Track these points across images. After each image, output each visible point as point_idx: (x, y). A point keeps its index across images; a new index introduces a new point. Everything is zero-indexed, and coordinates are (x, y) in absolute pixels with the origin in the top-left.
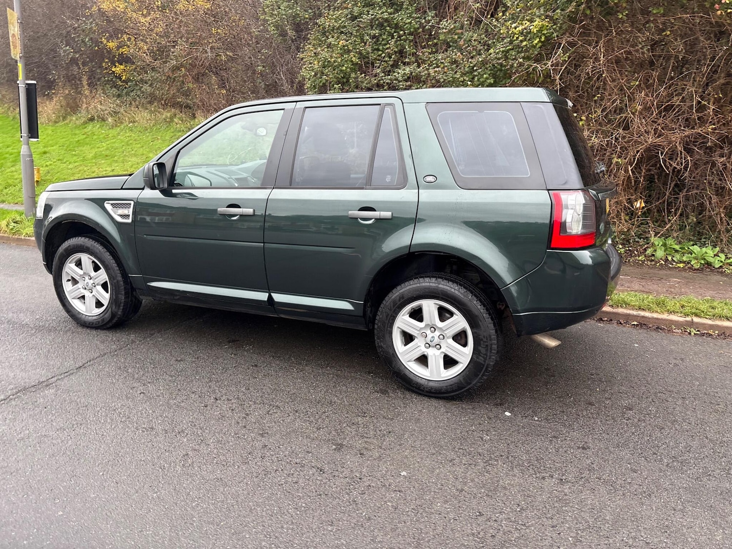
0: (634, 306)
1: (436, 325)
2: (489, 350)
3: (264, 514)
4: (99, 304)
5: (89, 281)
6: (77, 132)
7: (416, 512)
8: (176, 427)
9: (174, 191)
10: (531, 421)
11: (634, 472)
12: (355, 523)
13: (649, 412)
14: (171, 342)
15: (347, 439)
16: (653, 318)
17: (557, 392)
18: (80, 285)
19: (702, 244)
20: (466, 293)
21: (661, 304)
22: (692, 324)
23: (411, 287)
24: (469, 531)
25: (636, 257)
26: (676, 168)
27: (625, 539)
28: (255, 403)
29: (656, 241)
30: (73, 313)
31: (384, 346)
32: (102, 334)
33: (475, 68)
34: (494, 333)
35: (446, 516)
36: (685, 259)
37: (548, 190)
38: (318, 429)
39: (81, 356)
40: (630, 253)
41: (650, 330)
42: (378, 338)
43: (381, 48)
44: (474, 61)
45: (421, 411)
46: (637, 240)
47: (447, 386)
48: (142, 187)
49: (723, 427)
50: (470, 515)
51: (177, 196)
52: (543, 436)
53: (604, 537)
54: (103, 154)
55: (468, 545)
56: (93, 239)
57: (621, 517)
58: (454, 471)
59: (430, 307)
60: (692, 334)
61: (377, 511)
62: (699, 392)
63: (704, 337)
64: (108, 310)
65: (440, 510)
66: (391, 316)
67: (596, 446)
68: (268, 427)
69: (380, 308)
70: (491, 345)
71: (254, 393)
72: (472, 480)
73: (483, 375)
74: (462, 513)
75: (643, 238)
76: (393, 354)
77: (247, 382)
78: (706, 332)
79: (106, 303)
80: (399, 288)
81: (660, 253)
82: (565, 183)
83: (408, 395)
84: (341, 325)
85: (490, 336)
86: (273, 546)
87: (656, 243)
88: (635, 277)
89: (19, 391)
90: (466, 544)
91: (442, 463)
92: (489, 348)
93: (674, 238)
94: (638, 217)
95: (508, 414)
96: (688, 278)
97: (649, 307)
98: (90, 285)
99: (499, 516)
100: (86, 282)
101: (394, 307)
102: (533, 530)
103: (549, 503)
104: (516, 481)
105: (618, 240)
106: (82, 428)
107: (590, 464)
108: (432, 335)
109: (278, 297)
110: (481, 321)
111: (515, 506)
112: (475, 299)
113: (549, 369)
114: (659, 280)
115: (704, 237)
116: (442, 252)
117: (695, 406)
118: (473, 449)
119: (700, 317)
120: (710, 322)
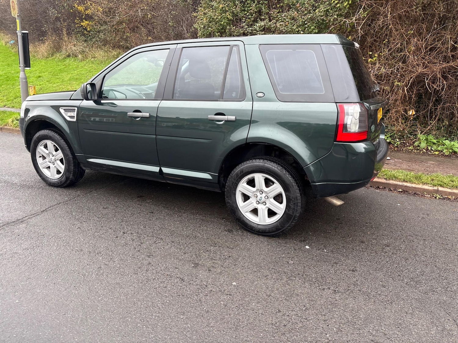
0: (400, 179)
1: (263, 190)
3: (142, 306)
4: (58, 172)
5: (52, 157)
6: (60, 64)
7: (238, 308)
8: (96, 250)
9: (102, 101)
10: (322, 252)
11: (383, 287)
12: (199, 314)
13: (400, 248)
14: (102, 197)
15: (202, 261)
16: (412, 187)
17: (342, 234)
18: (47, 160)
19: (452, 139)
20: (282, 170)
21: (419, 178)
22: (437, 191)
23: (248, 165)
24: (270, 322)
25: (407, 147)
26: (436, 89)
27: (371, 331)
28: (148, 236)
29: (421, 136)
30: (43, 177)
31: (231, 202)
32: (60, 191)
33: (306, 22)
34: (300, 196)
35: (257, 312)
36: (439, 149)
37: (336, 103)
38: (185, 253)
39: (45, 204)
40: (404, 145)
41: (410, 195)
42: (227, 197)
43: (246, 9)
44: (306, 18)
45: (251, 244)
46: (409, 136)
47: (269, 229)
48: (82, 99)
49: (448, 260)
50: (272, 311)
51: (104, 105)
52: (328, 262)
53: (357, 329)
54: (74, 78)
55: (268, 330)
56: (54, 131)
57: (370, 316)
58: (267, 283)
59: (259, 178)
60: (437, 198)
61: (213, 307)
62: (436, 236)
63: (445, 200)
64: (64, 176)
65: (254, 308)
66: (235, 183)
67: (362, 269)
68: (154, 251)
69: (228, 178)
70: (298, 203)
71: (148, 229)
72: (277, 289)
73: (292, 222)
74: (267, 310)
75: (413, 135)
76: (236, 207)
77: (145, 223)
78: (446, 197)
79: (62, 171)
80: (240, 165)
81: (423, 145)
82: (347, 98)
83: (245, 233)
84: (205, 188)
85: (297, 197)
86: (144, 327)
87: (421, 138)
88: (405, 160)
89: (4, 225)
90: (267, 330)
91: (259, 278)
92: (296, 205)
93: (433, 135)
94: (411, 121)
95: (307, 247)
96: (440, 162)
97: (410, 180)
98: (53, 160)
99: (291, 313)
100: (50, 158)
101: (237, 178)
102: (311, 323)
103: (325, 306)
104: (305, 291)
105: (396, 136)
106: (39, 249)
107: (356, 281)
108: (261, 196)
109: (166, 170)
110: (291, 188)
111: (302, 307)
112: (288, 173)
113: (339, 219)
114: (421, 162)
115: (453, 134)
116: (266, 143)
117: (432, 245)
118: (281, 269)
119: (443, 187)
120: (449, 190)
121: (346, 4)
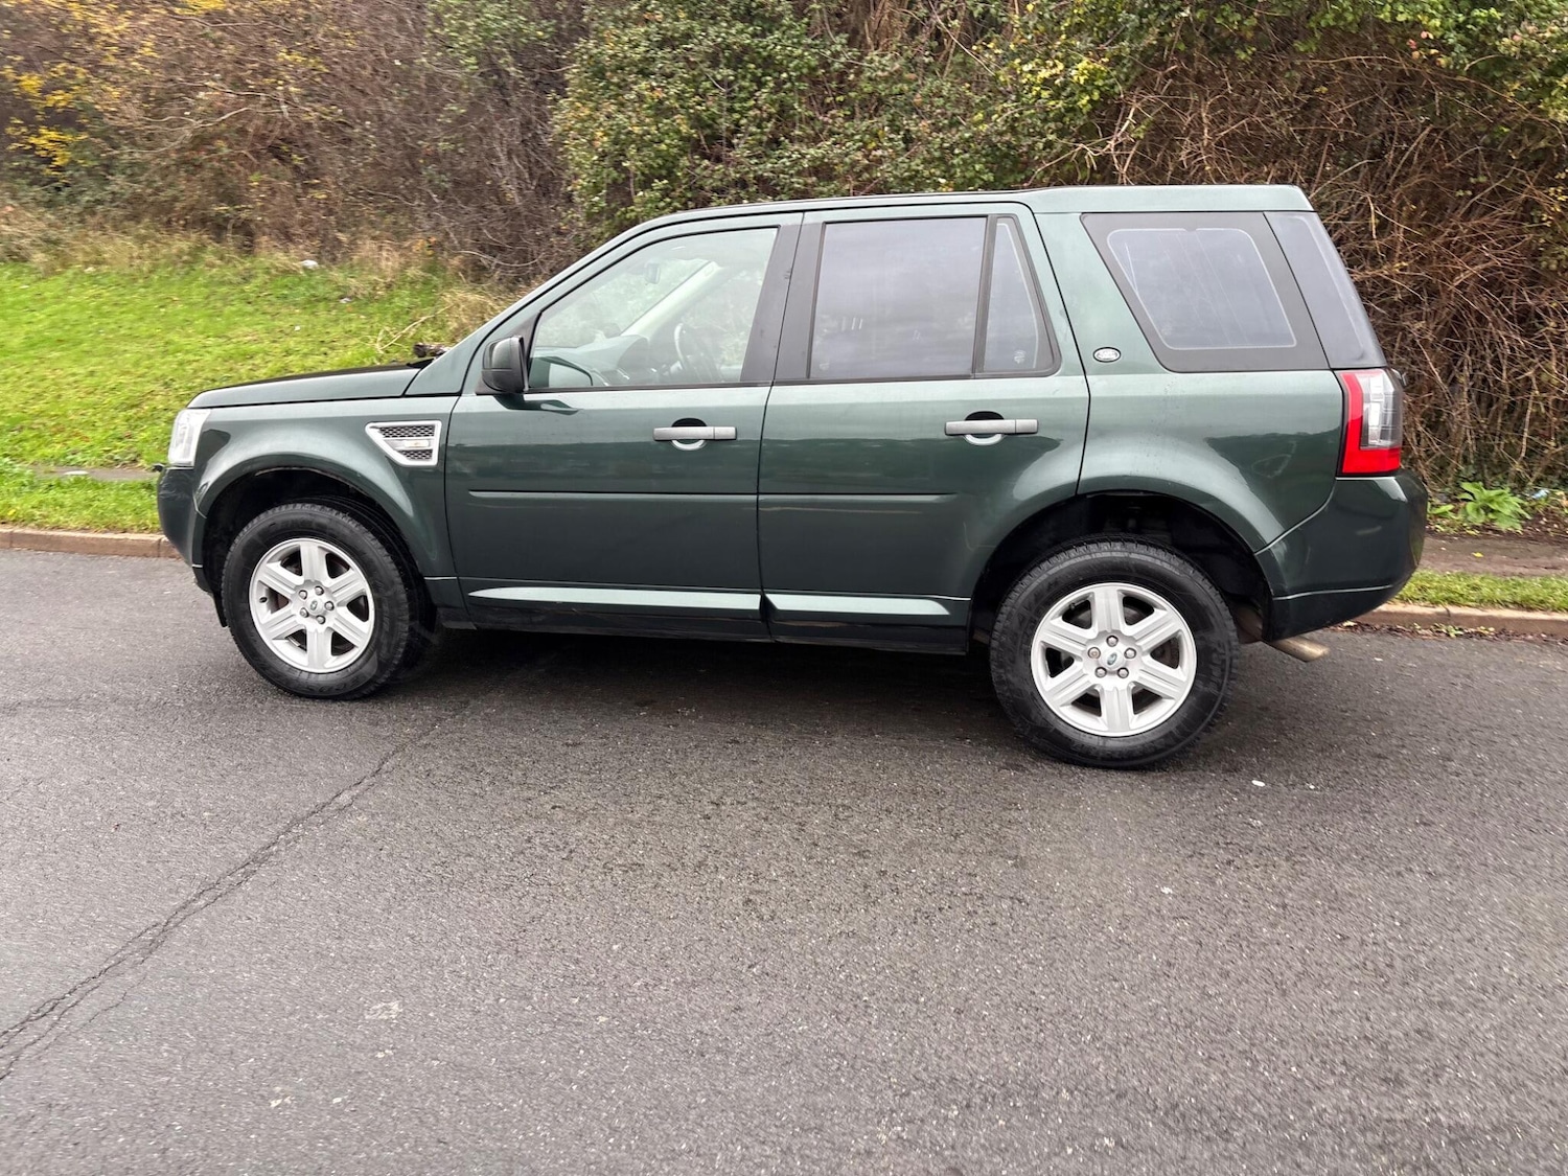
1: (1119, 632)
2: (1227, 669)
5: (317, 598)
7: (1237, 945)
8: (682, 858)
9: (528, 397)
10: (1306, 791)
11: (1528, 850)
12: (1151, 972)
13: (1481, 761)
14: (521, 714)
15: (1022, 848)
17: (1310, 744)
18: (293, 609)
20: (1183, 567)
23: (1071, 562)
28: (796, 804)
31: (1014, 680)
33: (954, 150)
35: (1291, 945)
37: (1333, 370)
39: (356, 752)
42: (1001, 665)
43: (737, 106)
44: (949, 137)
45: (1109, 792)
48: (457, 390)
50: (1327, 940)
51: (544, 406)
52: (1345, 812)
54: (48, 338)
55: (1361, 982)
58: (1248, 878)
59: (1106, 598)
60: (1452, 635)
62: (1533, 725)
63: (1476, 640)
64: (370, 656)
65: (1274, 938)
66: (1030, 621)
67: (1441, 818)
68: (860, 841)
69: (1004, 608)
70: (1232, 658)
73: (1214, 716)
76: (1033, 696)
78: (1474, 630)
79: (361, 641)
80: (1045, 565)
82: (1362, 357)
84: (909, 647)
85: (1229, 643)
91: (1216, 868)
92: (1228, 664)
95: (1258, 783)
98: (320, 606)
99: (1375, 936)
100: (309, 601)
101: (1035, 604)
108: (1112, 650)
109: (783, 602)
110: (1211, 616)
111: (1388, 919)
112: (1200, 575)
113: (1266, 709)
116: (1140, 491)
118: (1249, 842)
119: (1458, 605)
120: (1478, 613)
121: (1084, 101)
